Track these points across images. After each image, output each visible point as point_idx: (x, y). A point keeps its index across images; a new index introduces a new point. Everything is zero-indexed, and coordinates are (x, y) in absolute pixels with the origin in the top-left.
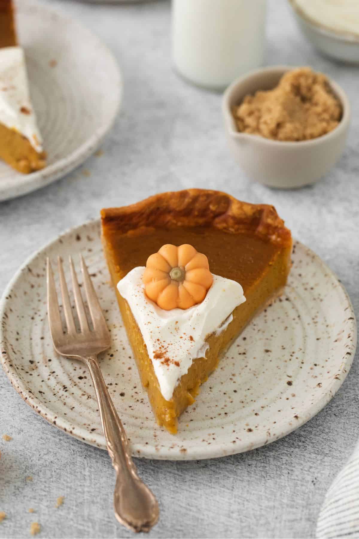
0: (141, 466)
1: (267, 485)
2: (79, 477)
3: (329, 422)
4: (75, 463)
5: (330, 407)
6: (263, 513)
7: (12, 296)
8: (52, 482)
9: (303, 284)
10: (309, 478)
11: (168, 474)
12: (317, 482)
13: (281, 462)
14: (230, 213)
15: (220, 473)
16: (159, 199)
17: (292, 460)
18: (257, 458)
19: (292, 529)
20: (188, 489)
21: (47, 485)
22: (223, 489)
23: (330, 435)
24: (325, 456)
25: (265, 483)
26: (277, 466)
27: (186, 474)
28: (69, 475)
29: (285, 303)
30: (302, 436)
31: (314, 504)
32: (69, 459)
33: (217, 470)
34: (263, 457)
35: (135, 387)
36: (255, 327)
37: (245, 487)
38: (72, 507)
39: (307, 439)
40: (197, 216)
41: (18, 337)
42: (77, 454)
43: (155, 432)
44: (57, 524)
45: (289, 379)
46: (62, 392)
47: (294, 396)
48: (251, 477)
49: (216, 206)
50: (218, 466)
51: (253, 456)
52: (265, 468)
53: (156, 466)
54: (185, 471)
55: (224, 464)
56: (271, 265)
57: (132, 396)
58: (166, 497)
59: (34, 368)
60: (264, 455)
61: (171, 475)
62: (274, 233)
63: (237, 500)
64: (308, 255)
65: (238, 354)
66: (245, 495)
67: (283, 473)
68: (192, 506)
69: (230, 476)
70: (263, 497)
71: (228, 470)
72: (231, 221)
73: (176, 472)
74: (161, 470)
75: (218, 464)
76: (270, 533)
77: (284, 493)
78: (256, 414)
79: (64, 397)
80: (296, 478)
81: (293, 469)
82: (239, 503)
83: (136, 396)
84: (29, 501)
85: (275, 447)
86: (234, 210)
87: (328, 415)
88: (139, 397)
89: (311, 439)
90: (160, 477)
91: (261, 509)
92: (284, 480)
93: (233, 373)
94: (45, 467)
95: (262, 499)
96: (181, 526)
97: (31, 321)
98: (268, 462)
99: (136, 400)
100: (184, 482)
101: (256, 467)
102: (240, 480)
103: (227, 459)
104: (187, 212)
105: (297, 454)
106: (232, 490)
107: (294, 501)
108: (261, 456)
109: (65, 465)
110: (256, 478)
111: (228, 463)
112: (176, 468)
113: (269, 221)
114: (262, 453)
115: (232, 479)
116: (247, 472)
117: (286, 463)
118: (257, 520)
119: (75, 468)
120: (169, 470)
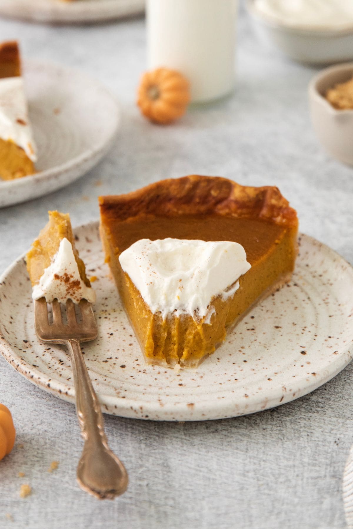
0: (145, 433)
1: (285, 446)
2: (75, 444)
3: (349, 390)
4: (72, 432)
5: (349, 377)
6: (282, 471)
7: (7, 283)
8: (46, 448)
9: (311, 273)
10: (331, 439)
11: (174, 439)
12: (340, 442)
13: (299, 425)
14: (232, 198)
15: (232, 437)
16: (159, 186)
17: (311, 424)
18: (272, 423)
19: (315, 485)
20: (197, 452)
21: (40, 452)
22: (235, 451)
23: (351, 401)
24: (347, 419)
25: (282, 445)
26: (294, 429)
27: (194, 439)
28: (64, 443)
29: (293, 288)
30: (320, 402)
31: (339, 462)
32: (65, 428)
33: (229, 434)
34: (278, 421)
35: (137, 360)
36: (263, 308)
37: (260, 448)
38: (67, 471)
39: (326, 405)
40: (199, 203)
41: (11, 320)
42: (73, 423)
43: (159, 397)
44: (51, 486)
45: (303, 350)
46: (58, 365)
47: (309, 363)
48: (266, 439)
49: (218, 192)
50: (230, 431)
51: (267, 421)
52: (281, 431)
53: (161, 432)
54: (193, 437)
55: (236, 428)
56: (277, 244)
57: (134, 368)
58: (172, 460)
59: (28, 346)
60: (280, 420)
61: (178, 440)
62: (278, 215)
63: (252, 460)
64: (314, 244)
65: (246, 330)
66: (261, 456)
67: (302, 435)
68: (202, 467)
69: (242, 439)
70: (282, 458)
71: (240, 434)
72: (233, 206)
73: (184, 437)
74: (167, 436)
75: (230, 429)
76: (291, 490)
77: (305, 453)
78: (269, 379)
79: (60, 370)
80: (316, 439)
81: (313, 431)
82: (255, 464)
83: (137, 367)
84: (19, 466)
85: (291, 412)
86: (236, 194)
87: (347, 384)
88: (142, 368)
89: (330, 405)
90: (166, 442)
91: (280, 468)
92: (303, 441)
93: (242, 346)
94: (38, 435)
95: (280, 459)
96: (191, 485)
97: (26, 308)
98: (284, 426)
99: (138, 371)
100: (192, 446)
101: (272, 430)
102: (254, 443)
103: (240, 425)
104: (188, 199)
105: (316, 418)
106: (246, 452)
107: (316, 460)
108: (276, 421)
109: (61, 433)
110: (272, 441)
111: (240, 428)
112: (183, 434)
113: (274, 201)
114: (277, 418)
115: (245, 442)
116: (262, 436)
117: (304, 427)
118: (276, 478)
119: (72, 436)
120: (176, 435)
